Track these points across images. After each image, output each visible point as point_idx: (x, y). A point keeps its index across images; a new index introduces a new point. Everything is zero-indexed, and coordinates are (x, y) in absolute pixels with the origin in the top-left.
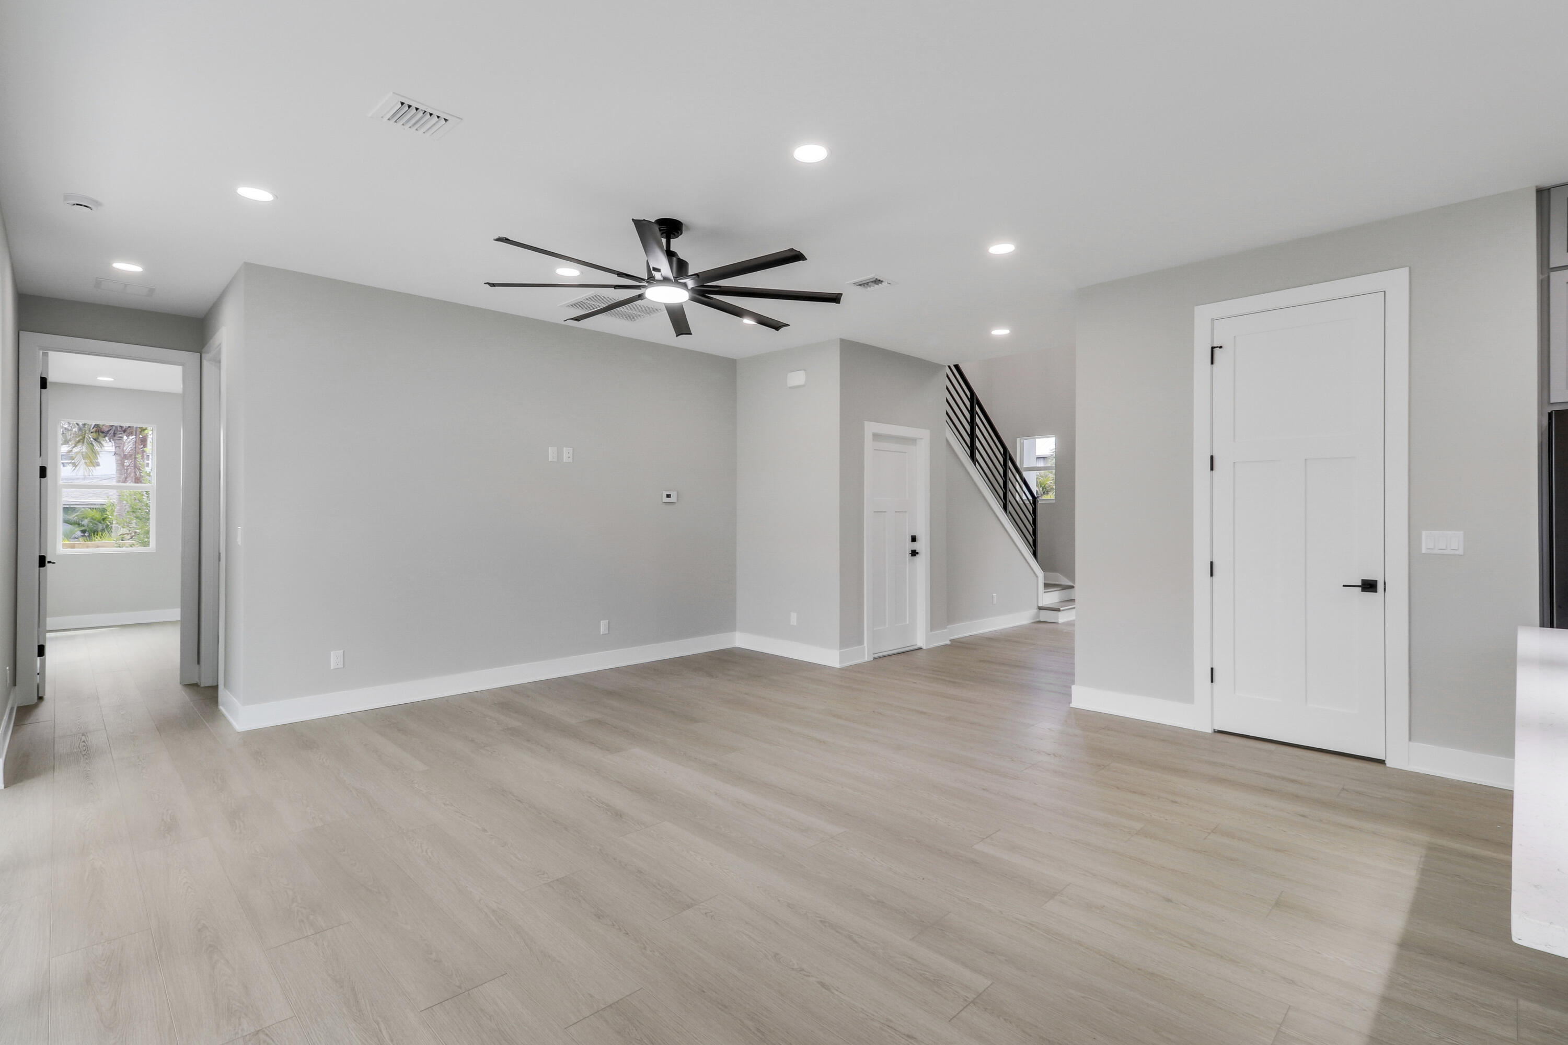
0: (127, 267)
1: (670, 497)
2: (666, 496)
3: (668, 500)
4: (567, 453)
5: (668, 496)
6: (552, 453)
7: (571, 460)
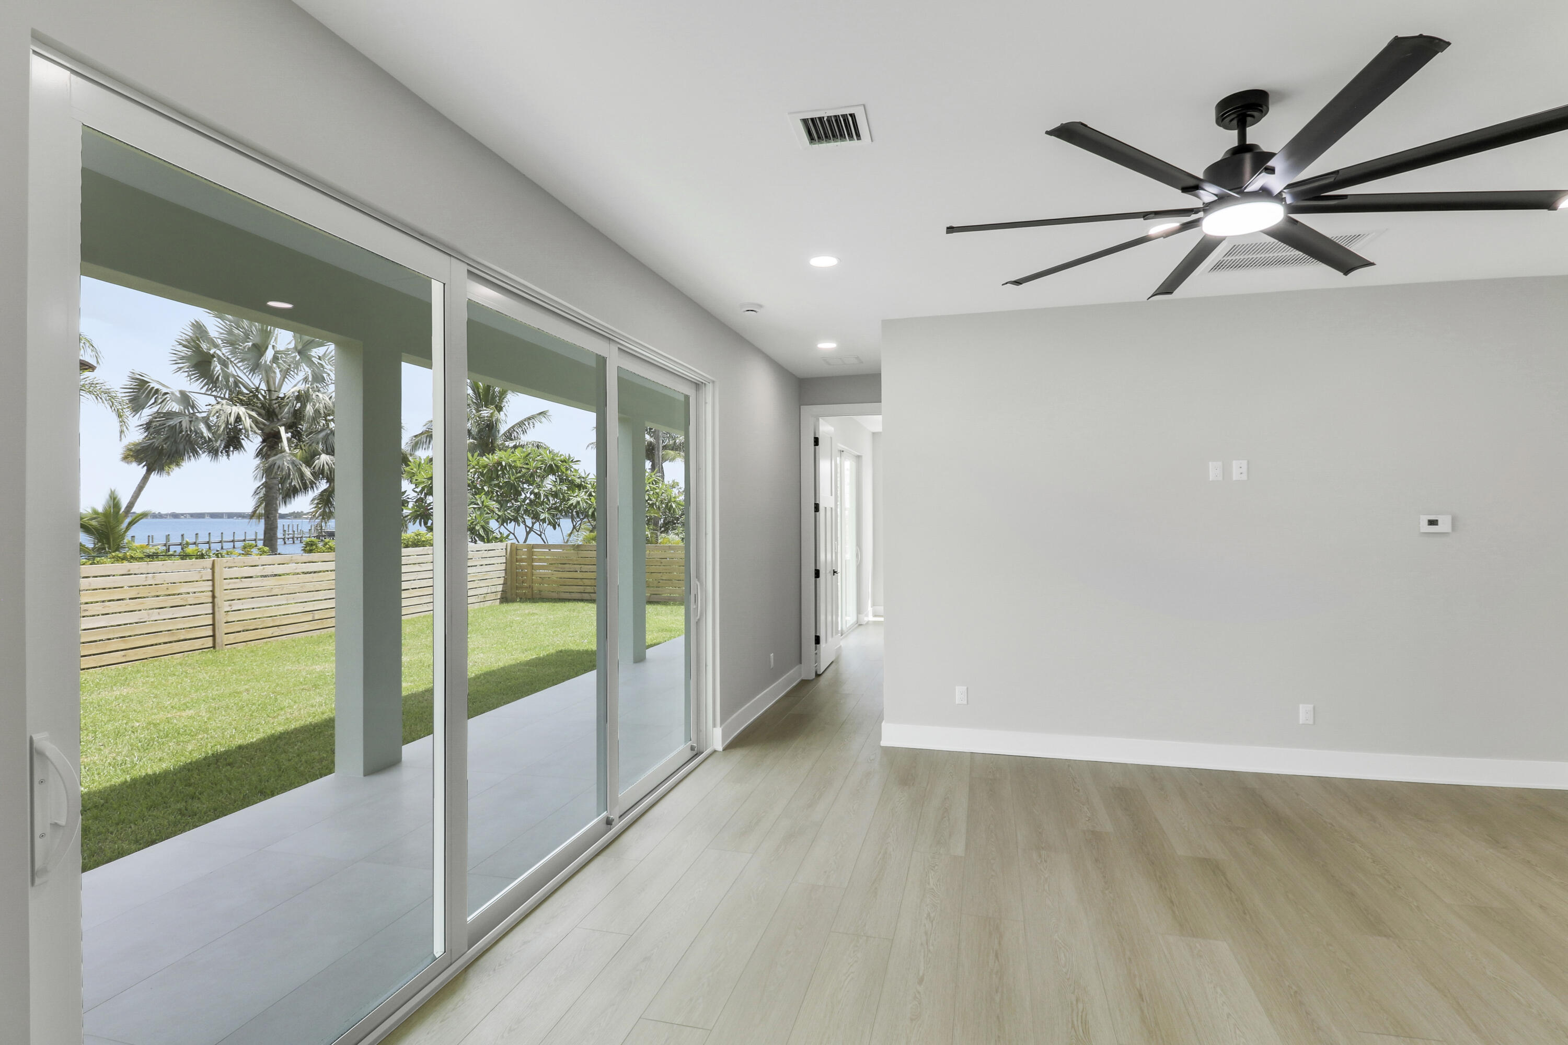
0: (827, 346)
1: (1437, 525)
2: (1427, 523)
3: (1433, 529)
4: (1238, 470)
5: (1433, 523)
6: (1214, 471)
7: (1244, 477)
